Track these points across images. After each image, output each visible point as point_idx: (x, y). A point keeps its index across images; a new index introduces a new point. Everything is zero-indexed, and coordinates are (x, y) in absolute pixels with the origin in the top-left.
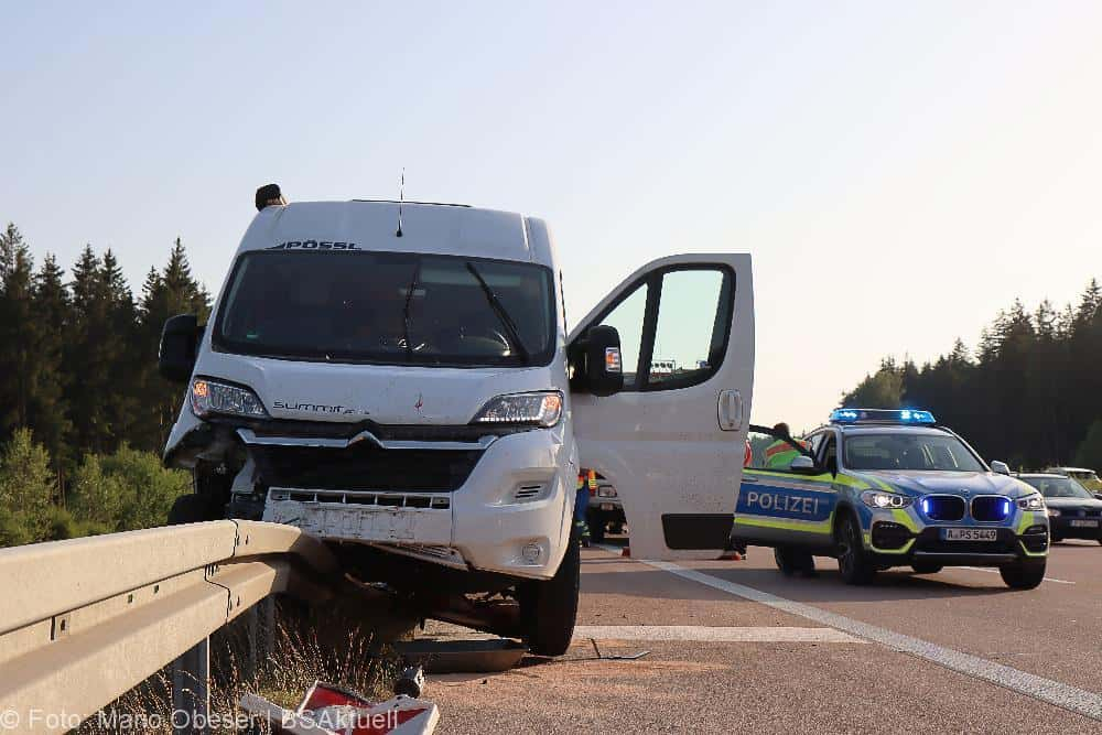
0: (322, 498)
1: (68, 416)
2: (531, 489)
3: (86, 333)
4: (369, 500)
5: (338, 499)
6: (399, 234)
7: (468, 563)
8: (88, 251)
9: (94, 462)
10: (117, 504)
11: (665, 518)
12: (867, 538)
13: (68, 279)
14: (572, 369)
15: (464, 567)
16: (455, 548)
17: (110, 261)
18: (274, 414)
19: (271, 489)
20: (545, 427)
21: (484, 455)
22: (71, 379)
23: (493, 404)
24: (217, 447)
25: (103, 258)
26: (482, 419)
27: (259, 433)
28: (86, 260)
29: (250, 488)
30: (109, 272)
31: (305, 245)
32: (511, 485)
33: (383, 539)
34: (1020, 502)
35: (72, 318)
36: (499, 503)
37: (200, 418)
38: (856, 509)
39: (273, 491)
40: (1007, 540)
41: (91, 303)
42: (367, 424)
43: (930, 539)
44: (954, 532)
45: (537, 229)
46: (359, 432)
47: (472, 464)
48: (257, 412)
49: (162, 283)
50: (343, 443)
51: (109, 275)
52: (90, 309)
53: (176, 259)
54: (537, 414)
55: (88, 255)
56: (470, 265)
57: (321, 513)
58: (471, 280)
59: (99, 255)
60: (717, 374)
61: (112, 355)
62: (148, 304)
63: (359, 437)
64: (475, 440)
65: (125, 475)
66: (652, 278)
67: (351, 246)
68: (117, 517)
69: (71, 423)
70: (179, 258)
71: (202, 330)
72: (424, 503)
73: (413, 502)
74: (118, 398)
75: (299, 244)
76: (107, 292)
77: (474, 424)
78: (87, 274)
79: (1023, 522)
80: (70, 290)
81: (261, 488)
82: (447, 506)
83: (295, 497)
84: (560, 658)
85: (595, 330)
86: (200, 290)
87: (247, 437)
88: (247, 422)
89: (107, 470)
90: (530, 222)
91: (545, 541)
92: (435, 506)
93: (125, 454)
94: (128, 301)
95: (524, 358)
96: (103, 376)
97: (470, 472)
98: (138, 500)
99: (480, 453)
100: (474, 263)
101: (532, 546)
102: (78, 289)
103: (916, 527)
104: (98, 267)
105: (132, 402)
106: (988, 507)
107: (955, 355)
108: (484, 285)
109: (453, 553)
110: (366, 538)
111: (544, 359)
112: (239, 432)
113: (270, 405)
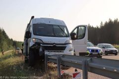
29: (42, 50)
34: (100, 50)
40: (99, 54)
43: (91, 54)
44: (94, 53)
46: (54, 44)
48: (42, 42)
58: (58, 27)
77: (65, 43)
79: (100, 52)
92: (62, 52)
103: (90, 53)
106: (97, 51)
111: (69, 36)
112: (40, 44)
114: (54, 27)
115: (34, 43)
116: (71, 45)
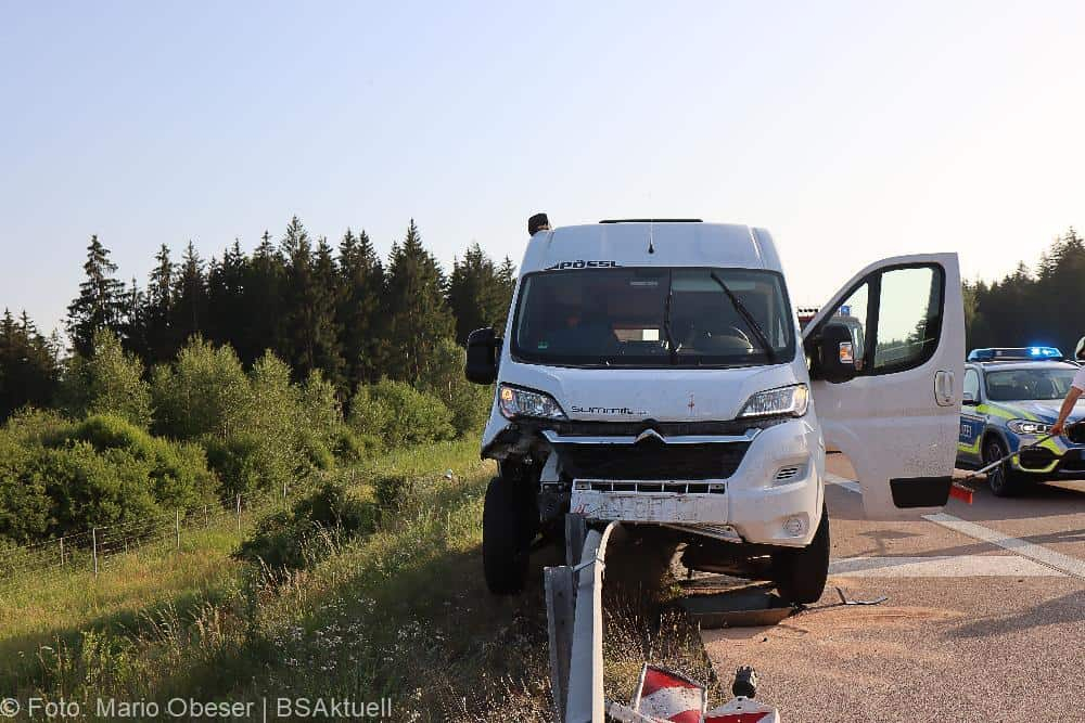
0: (618, 487)
1: (341, 355)
2: (789, 472)
3: (351, 293)
4: (657, 488)
5: (631, 487)
6: (651, 251)
7: (743, 538)
8: (349, 233)
9: (364, 391)
10: (382, 422)
11: (893, 482)
12: (1016, 460)
13: (336, 254)
14: (809, 361)
15: (739, 541)
16: (731, 526)
17: (364, 239)
18: (572, 417)
19: (575, 481)
20: (797, 417)
21: (751, 447)
22: (342, 327)
23: (753, 401)
24: (524, 443)
25: (359, 237)
26: (745, 415)
27: (561, 433)
28: (348, 240)
29: (556, 479)
30: (365, 247)
31: (575, 265)
32: (774, 470)
33: (672, 521)
35: (340, 283)
36: (766, 487)
37: (510, 419)
38: (1004, 436)
39: (577, 483)
41: (353, 271)
42: (650, 423)
43: (1071, 459)
45: (762, 238)
46: (643, 431)
47: (742, 453)
48: (556, 413)
49: (402, 253)
50: (631, 440)
51: (365, 249)
52: (352, 274)
53: (411, 234)
54: (788, 406)
55: (349, 236)
56: (713, 274)
57: (618, 501)
58: (715, 287)
59: (357, 235)
60: (932, 359)
61: (370, 309)
62: (393, 269)
63: (644, 435)
64: (742, 434)
65: (386, 398)
66: (872, 279)
67: (613, 263)
68: (383, 430)
69: (344, 360)
70: (414, 233)
71: (500, 342)
72: (703, 489)
73: (693, 489)
74: (376, 340)
75: (570, 264)
76: (364, 262)
77: (739, 419)
78: (348, 251)
80: (337, 262)
81: (566, 478)
82: (722, 491)
83: (596, 486)
84: (814, 605)
85: (828, 328)
86: (429, 257)
87: (552, 437)
88: (549, 423)
89: (374, 396)
90: (755, 230)
91: (805, 515)
92: (712, 491)
93: (385, 383)
94: (379, 267)
95: (771, 356)
96: (365, 325)
97: (740, 461)
98: (397, 416)
99: (748, 444)
100: (716, 273)
101: (794, 520)
102: (343, 261)
103: (1059, 450)
104: (356, 245)
105: (387, 343)
107: (1018, 274)
108: (727, 291)
109: (729, 529)
110: (657, 520)
111: (787, 356)
112: (544, 432)
113: (568, 409)
114: (680, 286)
115: (505, 424)
116: (802, 427)
